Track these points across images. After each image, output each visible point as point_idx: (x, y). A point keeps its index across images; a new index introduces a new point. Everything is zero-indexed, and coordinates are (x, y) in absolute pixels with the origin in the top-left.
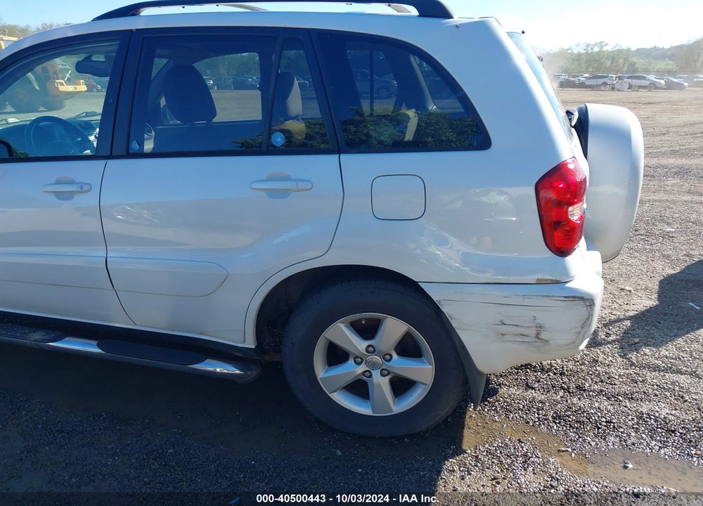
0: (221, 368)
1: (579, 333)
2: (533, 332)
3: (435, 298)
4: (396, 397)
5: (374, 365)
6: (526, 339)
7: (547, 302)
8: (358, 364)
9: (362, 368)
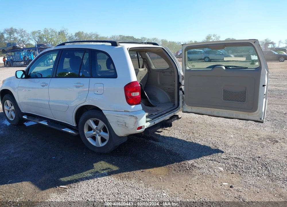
0: (70, 131)
1: (134, 125)
2: (124, 124)
3: (105, 114)
4: (102, 142)
5: (97, 133)
6: (123, 126)
7: (126, 116)
8: (94, 132)
9: (95, 133)
